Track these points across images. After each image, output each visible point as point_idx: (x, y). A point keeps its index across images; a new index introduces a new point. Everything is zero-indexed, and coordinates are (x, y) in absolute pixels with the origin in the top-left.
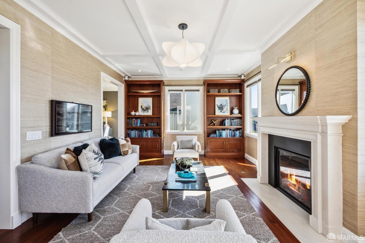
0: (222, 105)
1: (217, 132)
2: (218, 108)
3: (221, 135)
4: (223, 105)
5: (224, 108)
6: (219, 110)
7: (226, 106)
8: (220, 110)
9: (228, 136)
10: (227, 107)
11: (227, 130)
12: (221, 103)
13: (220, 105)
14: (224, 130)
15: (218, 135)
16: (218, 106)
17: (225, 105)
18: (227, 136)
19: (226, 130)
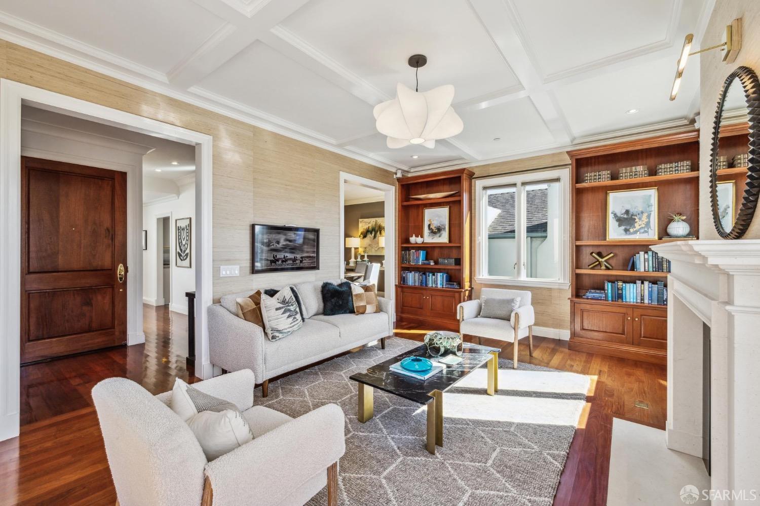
0: (631, 213)
1: (608, 286)
2: (617, 221)
3: (619, 296)
4: (632, 211)
5: (637, 220)
6: (620, 226)
7: (645, 215)
8: (623, 228)
9: (646, 301)
10: (649, 217)
11: (642, 283)
12: (628, 207)
13: (624, 211)
14: (632, 281)
15: (610, 295)
16: (615, 215)
17: (642, 213)
18: (642, 299)
19: (639, 282)
